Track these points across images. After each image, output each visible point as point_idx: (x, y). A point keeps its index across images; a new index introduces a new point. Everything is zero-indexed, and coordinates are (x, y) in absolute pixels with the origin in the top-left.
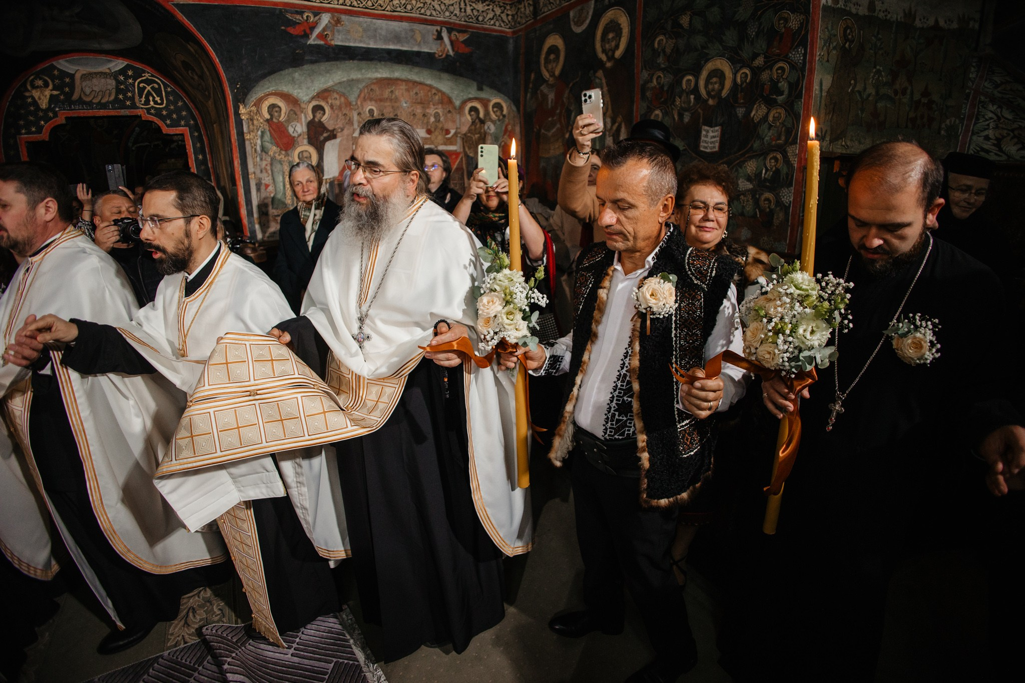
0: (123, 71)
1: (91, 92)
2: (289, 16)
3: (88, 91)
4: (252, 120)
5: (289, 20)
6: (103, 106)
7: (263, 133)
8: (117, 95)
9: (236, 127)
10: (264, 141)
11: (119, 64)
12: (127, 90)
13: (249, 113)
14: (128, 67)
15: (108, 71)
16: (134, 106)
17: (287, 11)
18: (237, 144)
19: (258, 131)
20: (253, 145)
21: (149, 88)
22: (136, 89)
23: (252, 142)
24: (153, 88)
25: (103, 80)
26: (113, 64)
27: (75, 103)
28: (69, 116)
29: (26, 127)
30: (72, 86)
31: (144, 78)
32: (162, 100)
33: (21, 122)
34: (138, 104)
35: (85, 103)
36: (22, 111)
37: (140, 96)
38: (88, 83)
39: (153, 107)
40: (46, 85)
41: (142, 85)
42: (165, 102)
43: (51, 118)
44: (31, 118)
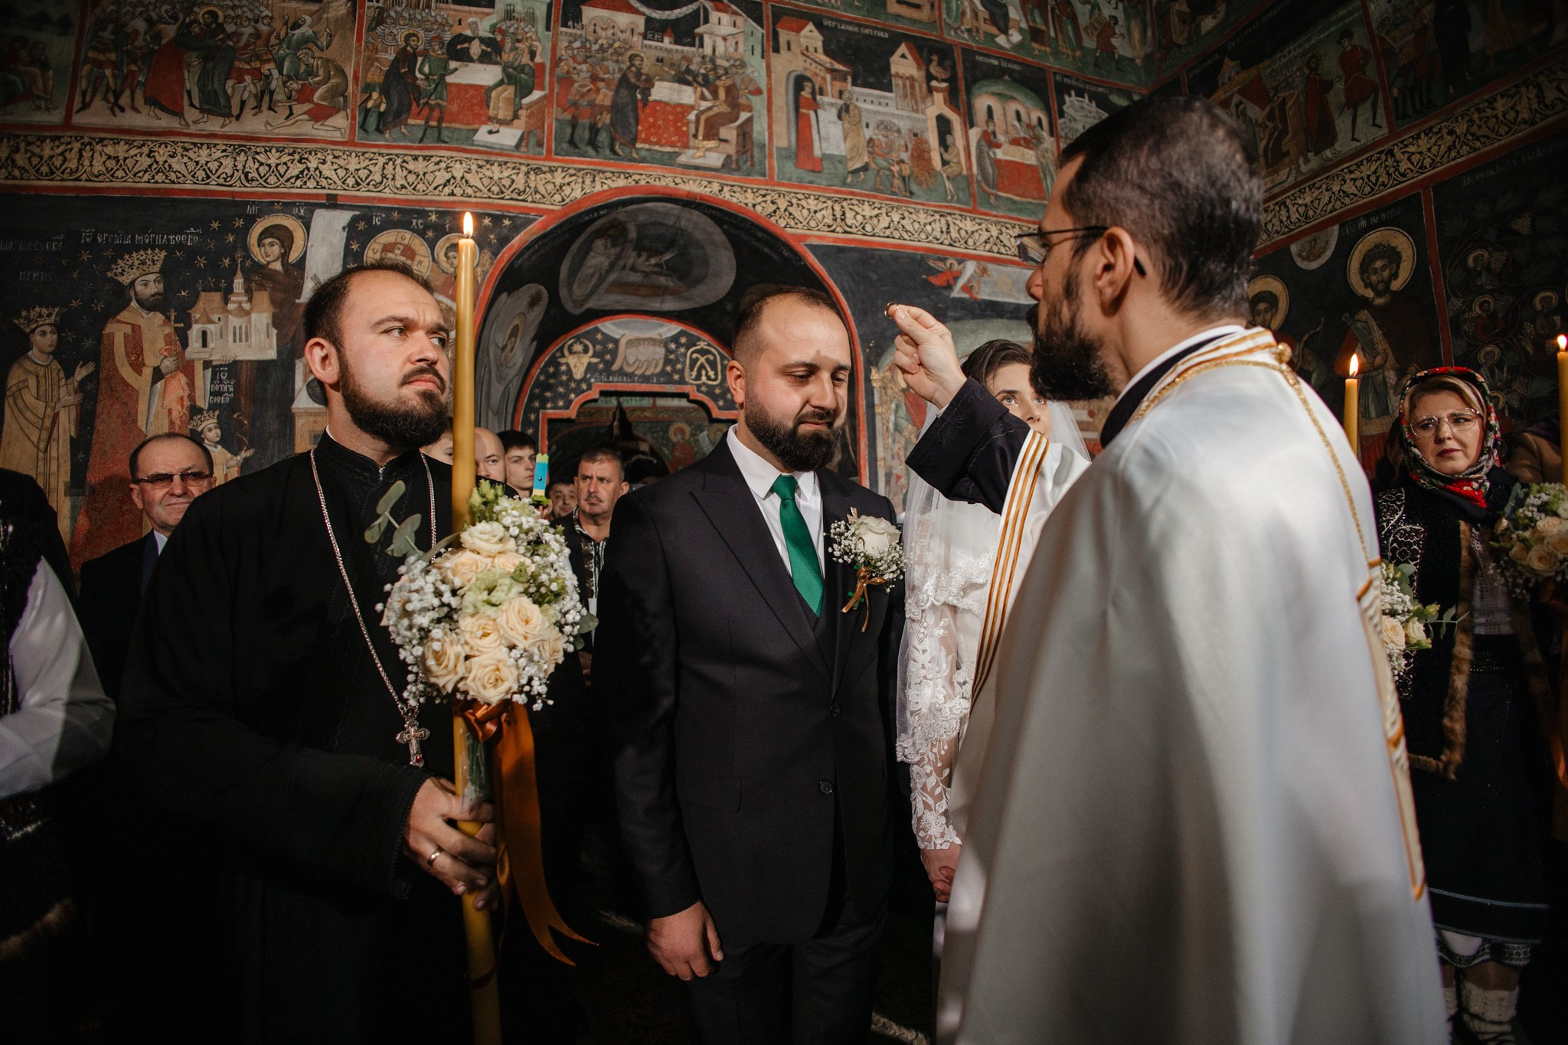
0: (675, 339)
1: (634, 362)
2: (931, 263)
3: (631, 360)
4: (885, 388)
5: (931, 268)
6: (646, 379)
7: (898, 405)
8: (664, 365)
9: (866, 397)
10: (898, 417)
11: (672, 329)
12: (677, 361)
13: (882, 380)
14: (682, 333)
15: (658, 337)
16: (682, 382)
17: (928, 257)
19: (891, 403)
20: (885, 421)
21: (702, 360)
22: (688, 360)
23: (884, 416)
24: (707, 360)
25: (651, 348)
26: (665, 329)
27: (613, 373)
28: (604, 388)
29: (554, 400)
30: (614, 353)
31: (698, 347)
32: (716, 374)
33: (548, 394)
34: (687, 379)
35: (626, 374)
36: (552, 381)
37: (692, 369)
38: (633, 350)
39: (704, 384)
40: (586, 350)
41: (695, 356)
42: (720, 377)
43: (583, 391)
44: (561, 390)
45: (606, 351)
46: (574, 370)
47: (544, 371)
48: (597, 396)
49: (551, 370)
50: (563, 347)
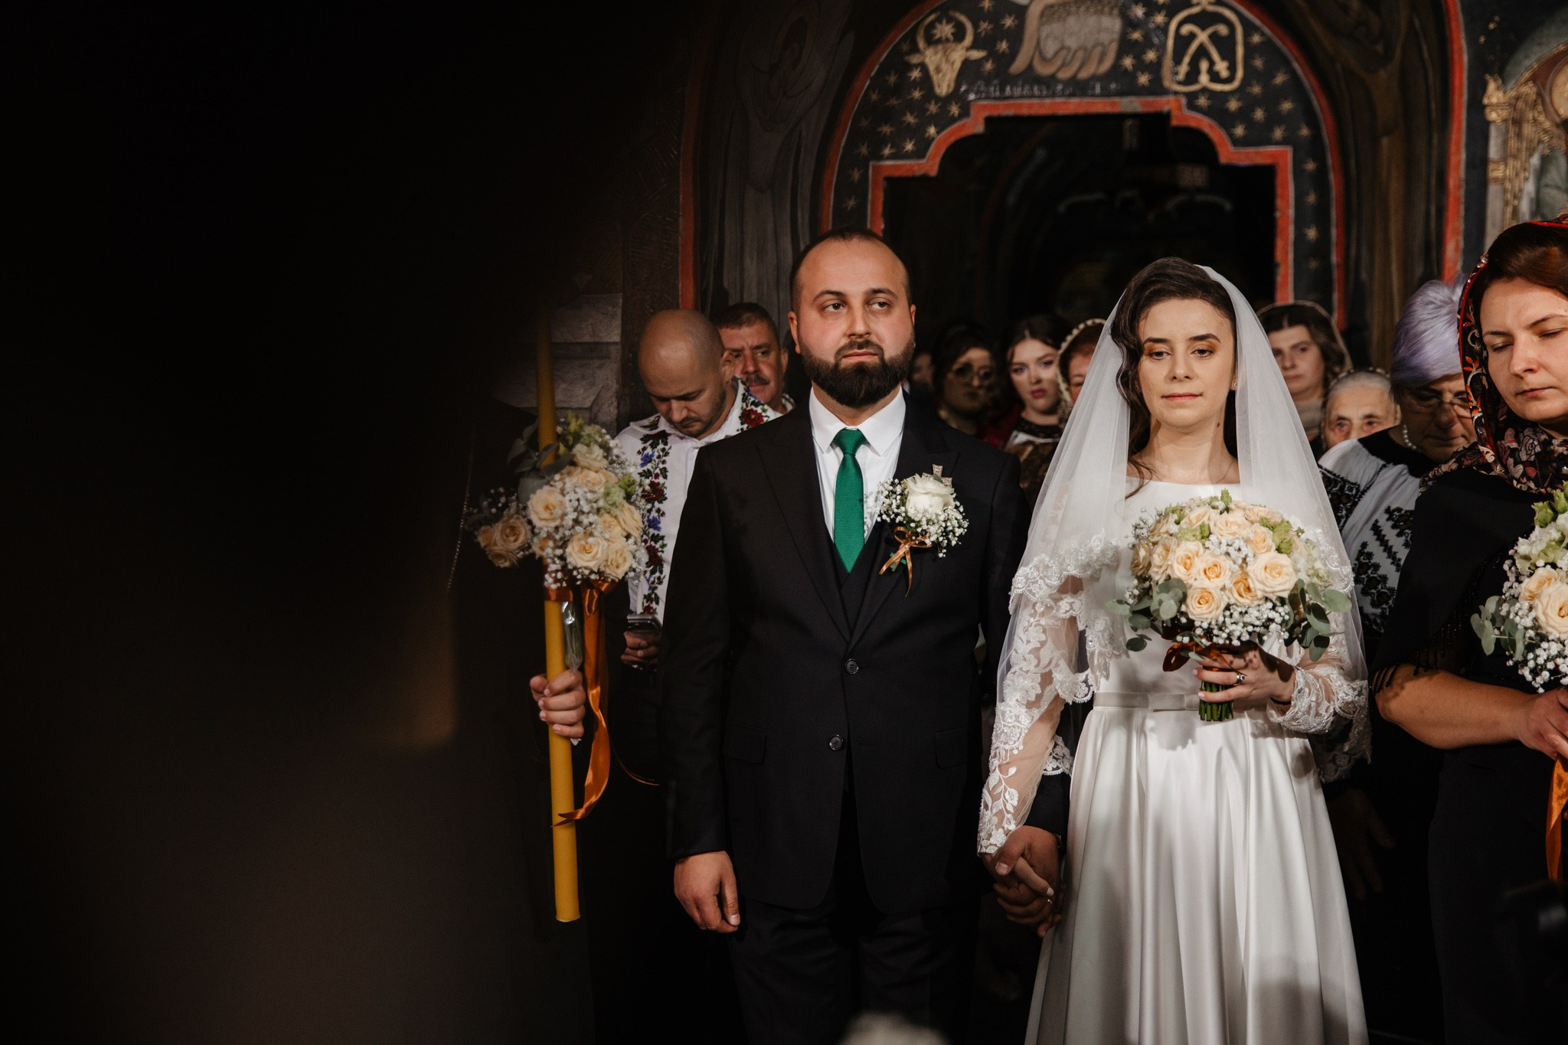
1: (1056, 54)
3: (1050, 48)
4: (1518, 122)
6: (1079, 87)
7: (1545, 160)
8: (1120, 56)
9: (1468, 146)
10: (1547, 186)
12: (1147, 44)
13: (1512, 105)
16: (1156, 88)
18: (1462, 192)
19: (1531, 155)
20: (1509, 196)
21: (1203, 37)
22: (1170, 43)
23: (1508, 185)
24: (1214, 38)
25: (1092, 20)
27: (1012, 80)
28: (995, 113)
29: (896, 142)
30: (1016, 37)
31: (1195, 10)
32: (1232, 68)
33: (887, 129)
34: (1167, 83)
35: (1039, 80)
36: (894, 102)
37: (1177, 60)
38: (1055, 27)
39: (1205, 90)
40: (959, 36)
41: (1186, 29)
42: (1240, 74)
43: (953, 120)
44: (910, 119)
45: (999, 33)
46: (935, 78)
47: (878, 83)
48: (980, 128)
49: (892, 79)
50: (915, 30)
